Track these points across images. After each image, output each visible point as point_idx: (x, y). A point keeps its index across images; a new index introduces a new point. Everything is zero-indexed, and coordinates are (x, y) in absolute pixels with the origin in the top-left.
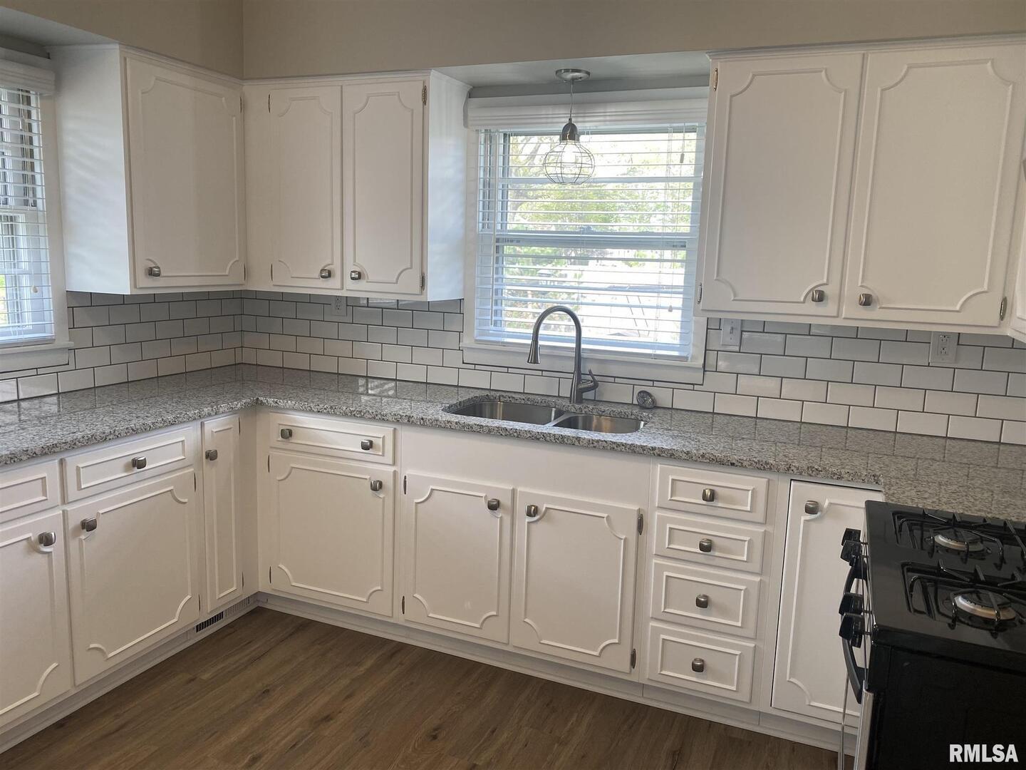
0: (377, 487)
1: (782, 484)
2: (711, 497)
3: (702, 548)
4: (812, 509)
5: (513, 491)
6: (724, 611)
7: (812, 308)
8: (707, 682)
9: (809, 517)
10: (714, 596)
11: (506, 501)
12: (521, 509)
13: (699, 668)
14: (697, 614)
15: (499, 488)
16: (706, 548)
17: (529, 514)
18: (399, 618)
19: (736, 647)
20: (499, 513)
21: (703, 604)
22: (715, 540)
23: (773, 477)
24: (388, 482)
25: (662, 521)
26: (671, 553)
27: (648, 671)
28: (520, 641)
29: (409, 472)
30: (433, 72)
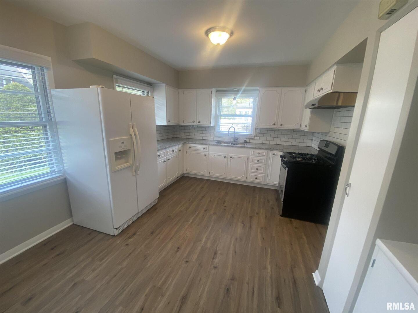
0: (205, 155)
1: (269, 151)
2: (259, 154)
3: (257, 161)
4: (274, 155)
5: (228, 155)
6: (260, 170)
7: (273, 126)
8: (257, 181)
9: (273, 156)
10: (259, 168)
11: (227, 156)
12: (229, 157)
13: (256, 178)
14: (256, 171)
15: (226, 154)
16: (258, 161)
17: (231, 158)
18: (209, 175)
19: (262, 175)
20: (226, 158)
21: (257, 169)
22: (259, 160)
23: (268, 150)
24: (207, 154)
25: (251, 158)
26: (253, 162)
27: (249, 180)
28: (229, 177)
29: (211, 153)
30: (213, 89)
